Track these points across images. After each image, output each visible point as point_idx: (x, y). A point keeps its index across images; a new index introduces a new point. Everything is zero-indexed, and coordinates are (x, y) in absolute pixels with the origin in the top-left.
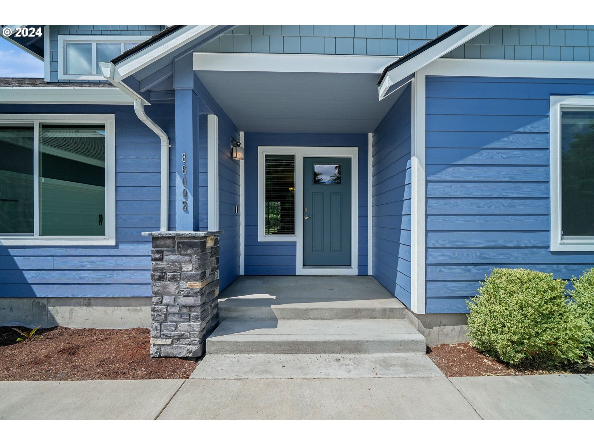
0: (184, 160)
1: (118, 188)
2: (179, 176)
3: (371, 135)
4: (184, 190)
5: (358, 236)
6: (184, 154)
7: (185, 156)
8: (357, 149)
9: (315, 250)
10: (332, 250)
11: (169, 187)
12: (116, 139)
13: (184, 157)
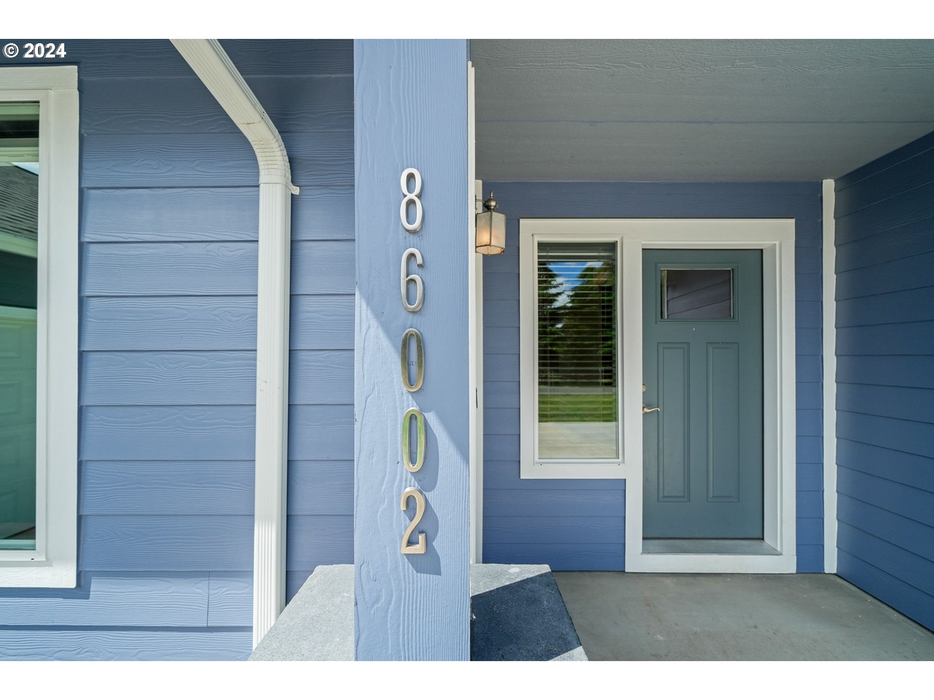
0: (410, 219)
1: (92, 356)
2: (374, 323)
3: (829, 186)
4: (412, 418)
5: (796, 463)
6: (411, 177)
7: (417, 190)
8: (790, 224)
9: (664, 497)
10: (711, 495)
11: (291, 352)
12: (85, 165)
13: (412, 196)
